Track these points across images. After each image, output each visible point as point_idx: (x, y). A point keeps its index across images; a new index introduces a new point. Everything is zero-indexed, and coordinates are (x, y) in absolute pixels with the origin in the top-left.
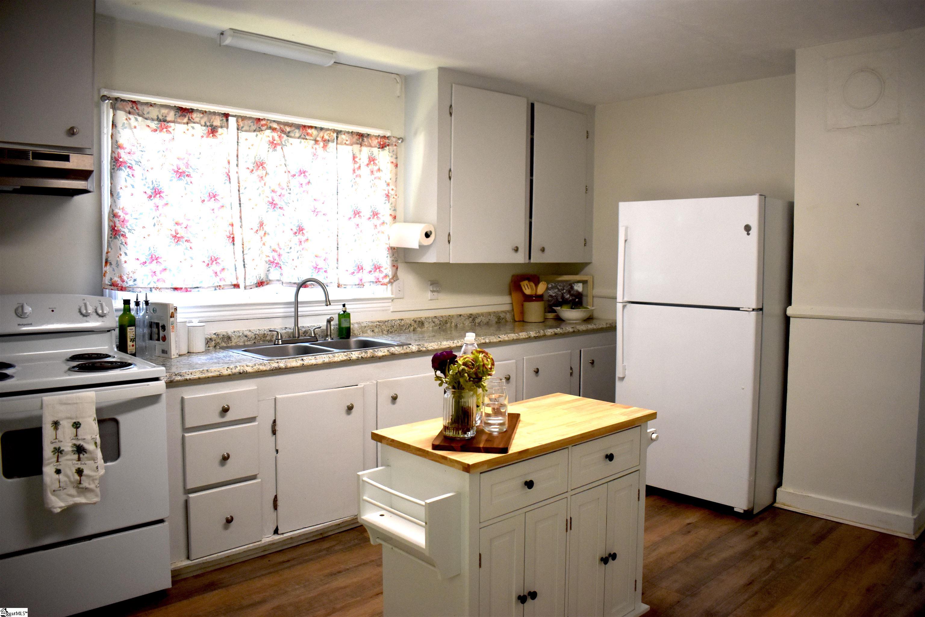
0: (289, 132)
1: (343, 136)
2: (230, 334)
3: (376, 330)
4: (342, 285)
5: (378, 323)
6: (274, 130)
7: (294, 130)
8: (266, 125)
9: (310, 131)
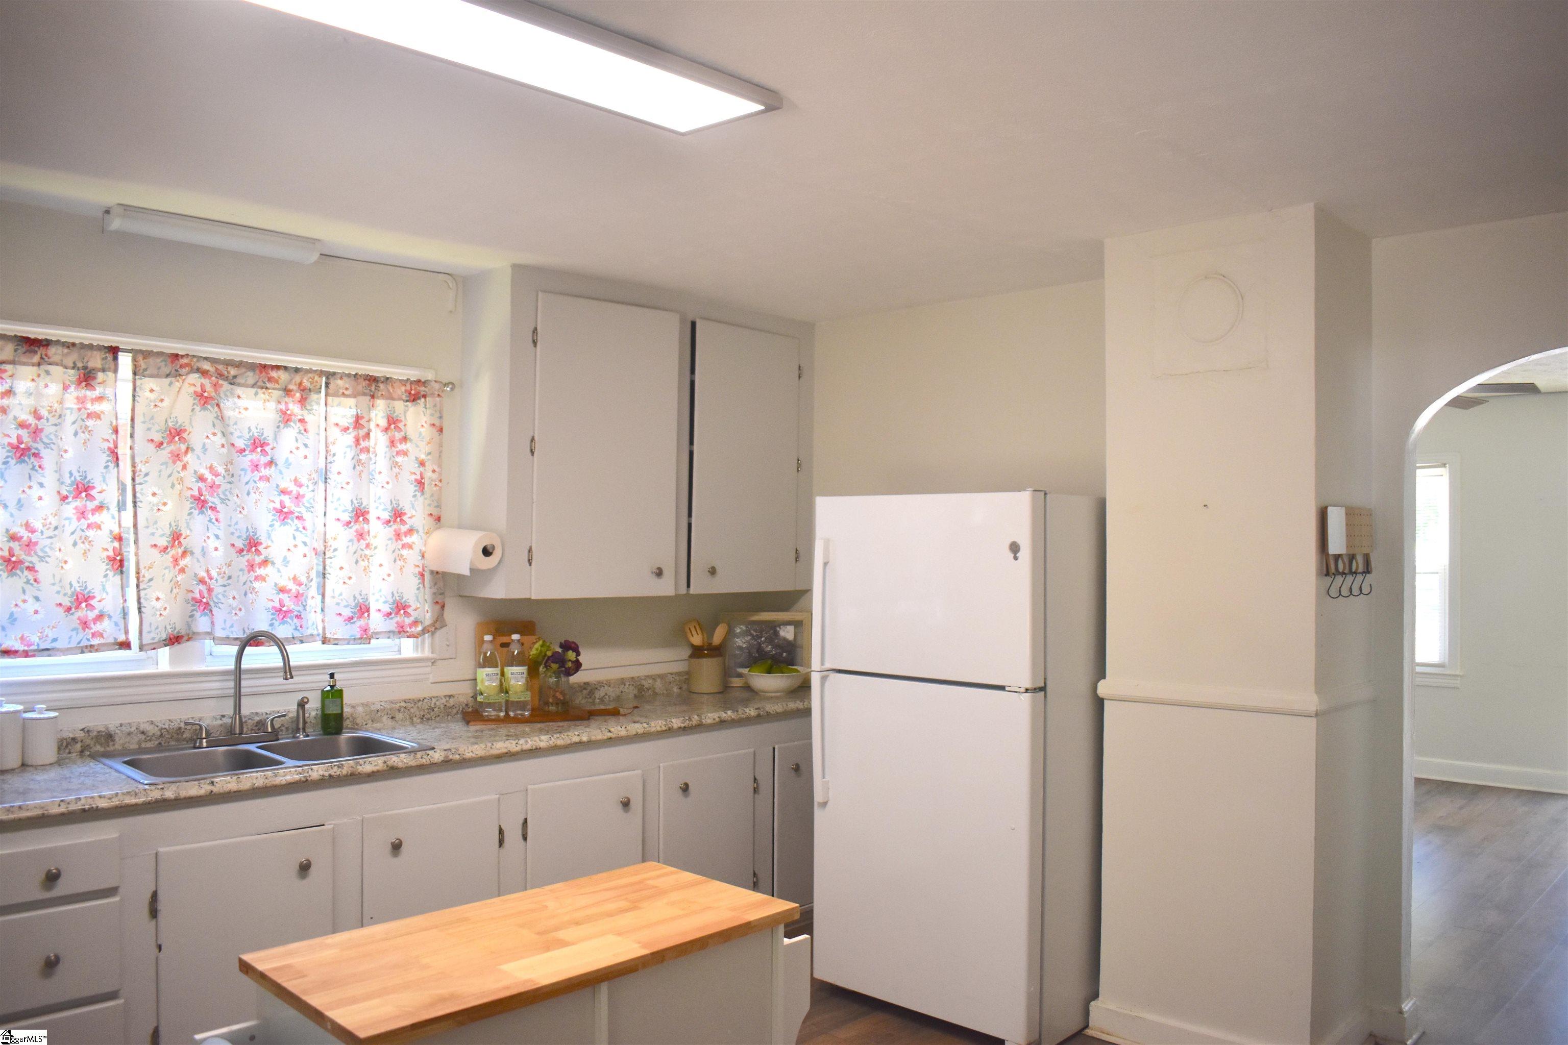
0: (235, 377)
1: (340, 382)
2: (112, 728)
3: (399, 716)
4: (331, 640)
5: (403, 704)
6: (204, 373)
7: (246, 372)
8: (187, 365)
9: (274, 374)
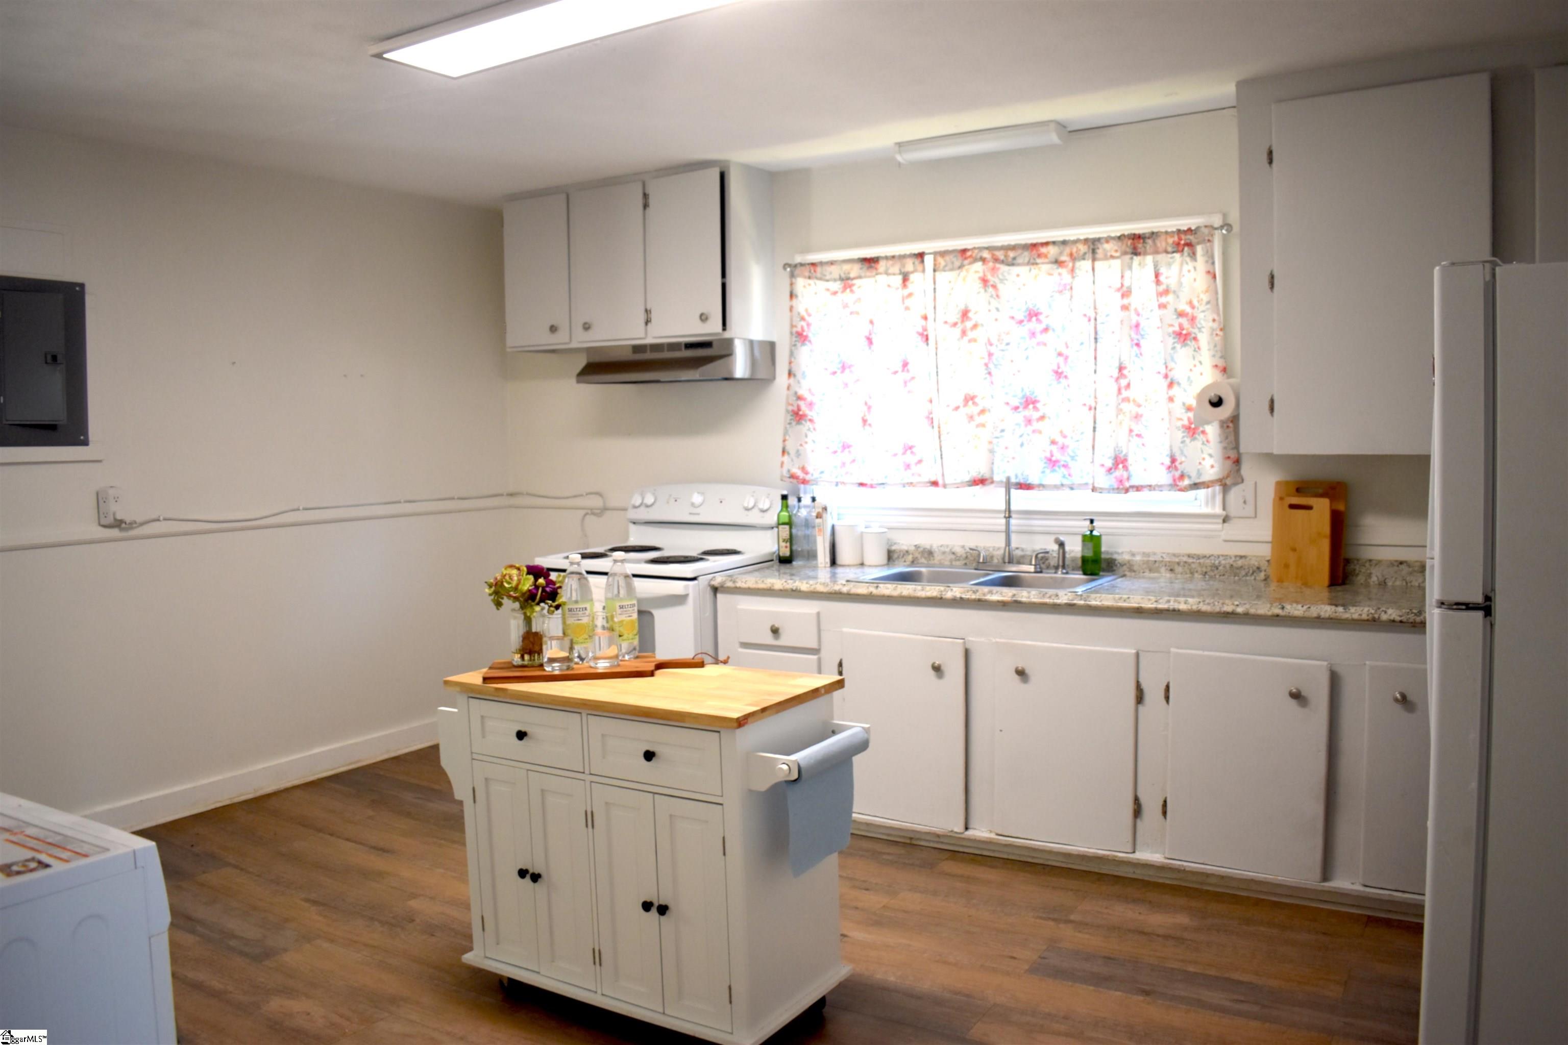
0: (1014, 258)
1: (1107, 246)
3: (1179, 569)
4: (1098, 489)
6: (983, 260)
8: (971, 256)
9: (1043, 250)
